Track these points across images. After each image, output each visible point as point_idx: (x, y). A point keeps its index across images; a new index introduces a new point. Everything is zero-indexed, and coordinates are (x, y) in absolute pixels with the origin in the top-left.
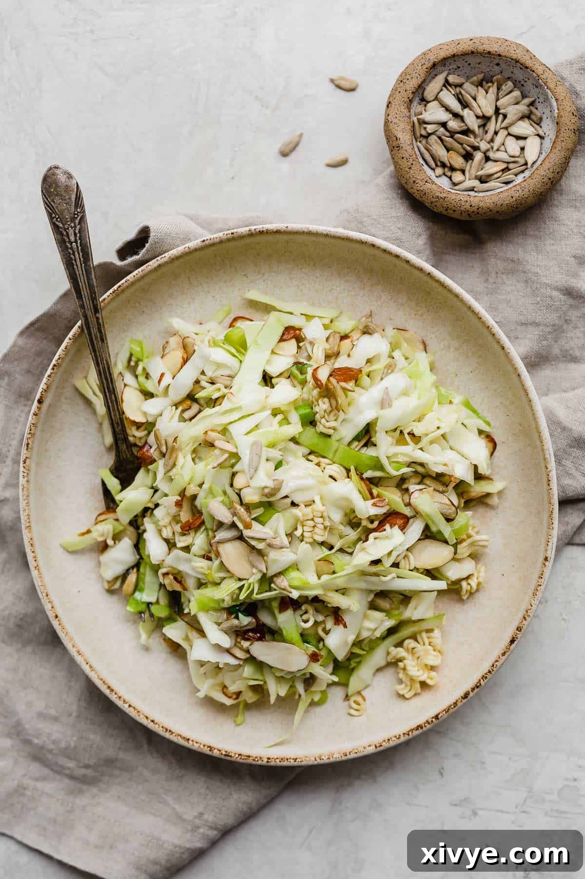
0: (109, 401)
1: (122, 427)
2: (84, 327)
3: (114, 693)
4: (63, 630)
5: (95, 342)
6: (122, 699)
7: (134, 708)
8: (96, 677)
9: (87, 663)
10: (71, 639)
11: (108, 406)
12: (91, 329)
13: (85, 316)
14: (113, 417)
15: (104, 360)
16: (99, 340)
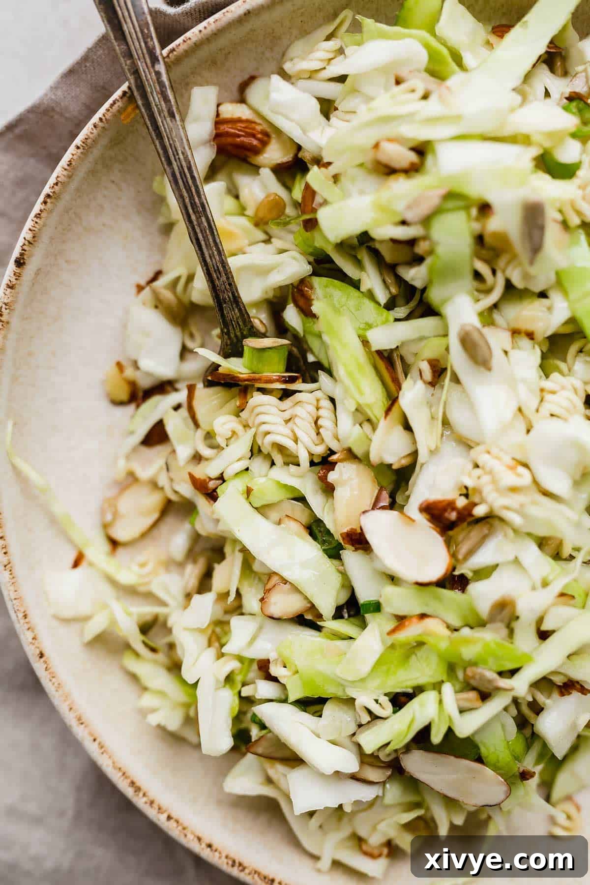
0: (198, 230)
1: (228, 278)
2: (136, 93)
3: (141, 794)
4: (54, 680)
5: (159, 120)
6: (155, 805)
7: (177, 822)
8: (110, 762)
9: (95, 740)
10: (67, 696)
11: (197, 239)
12: (149, 95)
13: (136, 72)
14: (208, 260)
15: (180, 152)
16: (166, 114)
